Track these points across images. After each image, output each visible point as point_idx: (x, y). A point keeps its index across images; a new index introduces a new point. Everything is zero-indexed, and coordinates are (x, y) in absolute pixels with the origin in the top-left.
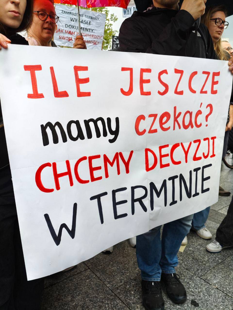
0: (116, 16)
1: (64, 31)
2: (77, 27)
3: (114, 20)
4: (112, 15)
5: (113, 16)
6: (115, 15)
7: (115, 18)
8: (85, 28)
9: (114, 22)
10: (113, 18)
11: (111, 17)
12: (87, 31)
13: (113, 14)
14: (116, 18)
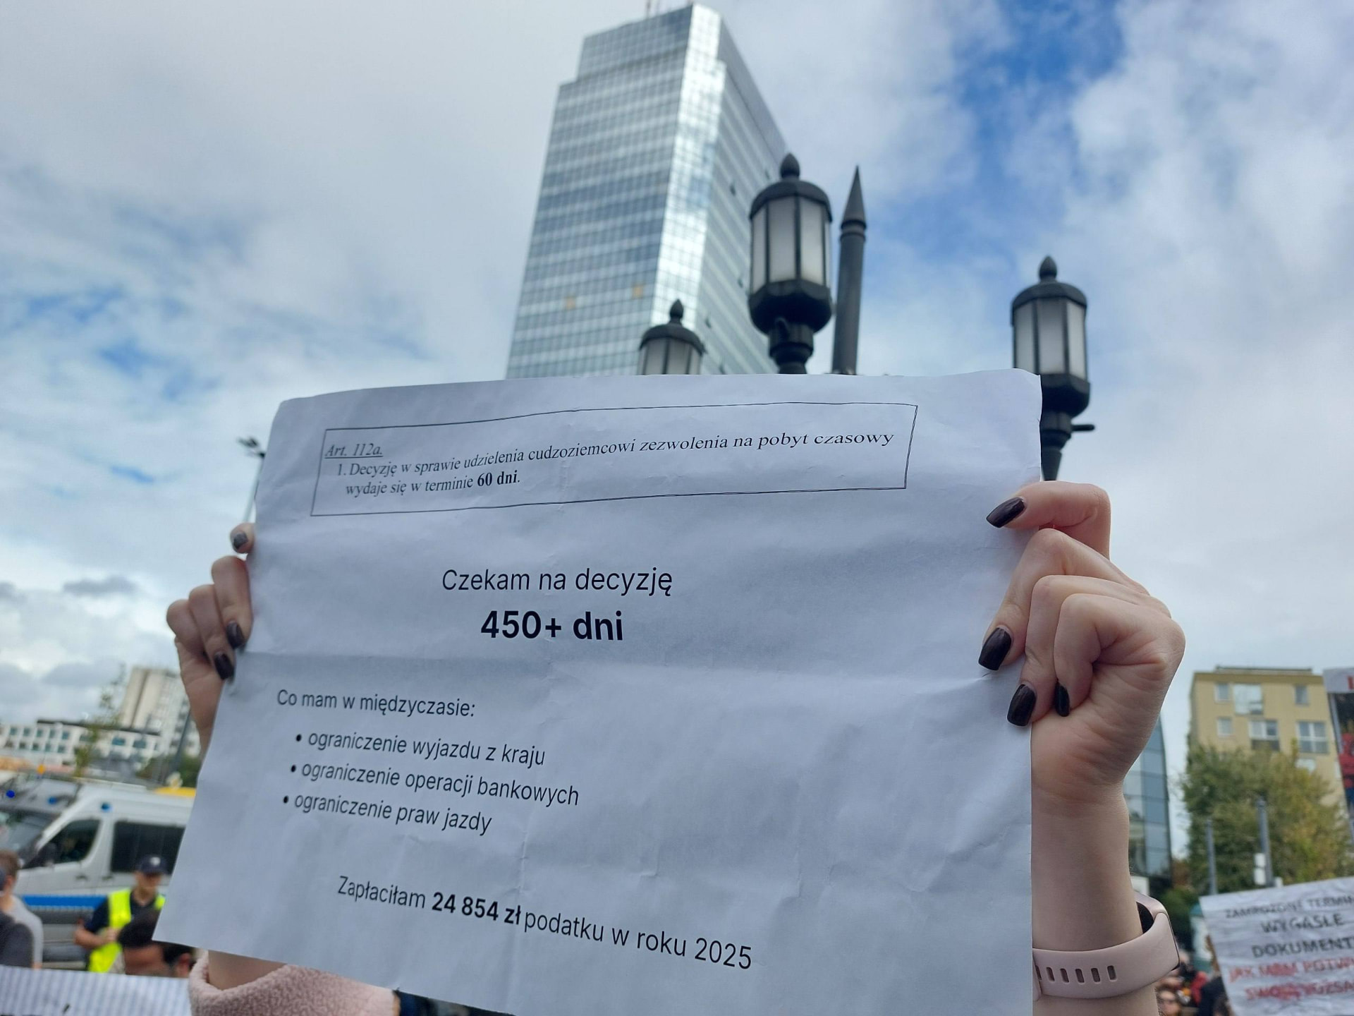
1: (1255, 971)
2: (1294, 944)
8: (1327, 941)
12: (1340, 947)
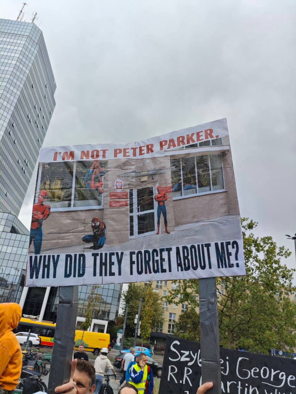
0: (288, 250)
3: (285, 255)
4: (280, 248)
5: (283, 249)
6: (286, 248)
7: (286, 251)
9: (286, 257)
10: (284, 252)
11: (279, 250)
13: (283, 247)
14: (288, 252)
